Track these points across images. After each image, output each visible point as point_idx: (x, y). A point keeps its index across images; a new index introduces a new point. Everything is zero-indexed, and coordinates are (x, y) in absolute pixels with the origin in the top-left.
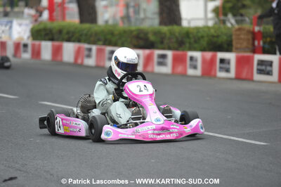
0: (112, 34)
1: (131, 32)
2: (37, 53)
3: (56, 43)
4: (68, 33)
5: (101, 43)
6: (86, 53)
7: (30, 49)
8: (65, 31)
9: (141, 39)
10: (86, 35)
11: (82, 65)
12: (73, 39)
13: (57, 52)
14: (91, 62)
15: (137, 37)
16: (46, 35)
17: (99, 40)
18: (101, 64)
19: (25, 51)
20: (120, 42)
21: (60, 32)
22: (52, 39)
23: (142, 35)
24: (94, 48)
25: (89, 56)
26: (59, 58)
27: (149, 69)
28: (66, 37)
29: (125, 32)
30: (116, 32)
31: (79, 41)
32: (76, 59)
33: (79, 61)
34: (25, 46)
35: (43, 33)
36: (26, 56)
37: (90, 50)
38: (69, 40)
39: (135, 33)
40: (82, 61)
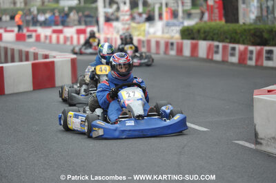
0: (236, 33)
1: (250, 30)
2: (180, 50)
3: (194, 41)
4: (205, 32)
5: (228, 41)
6: (215, 49)
7: (175, 47)
8: (202, 31)
9: (257, 36)
10: (218, 34)
11: (212, 61)
12: (208, 38)
13: (194, 48)
14: (218, 57)
15: (254, 35)
16: (189, 34)
17: (227, 38)
18: (226, 59)
19: (172, 49)
20: (241, 40)
21: (199, 31)
22: (193, 39)
23: (258, 34)
24: (221, 45)
25: (217, 52)
26: (196, 54)
27: (259, 63)
28: (202, 36)
29: (245, 30)
30: (238, 31)
31: (213, 40)
32: (208, 54)
33: (210, 57)
34: (172, 44)
35: (186, 33)
36: (173, 53)
37: (218, 47)
38: (205, 39)
39: (252, 32)
40: (212, 56)
